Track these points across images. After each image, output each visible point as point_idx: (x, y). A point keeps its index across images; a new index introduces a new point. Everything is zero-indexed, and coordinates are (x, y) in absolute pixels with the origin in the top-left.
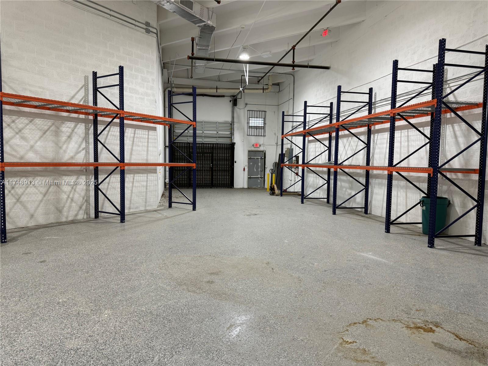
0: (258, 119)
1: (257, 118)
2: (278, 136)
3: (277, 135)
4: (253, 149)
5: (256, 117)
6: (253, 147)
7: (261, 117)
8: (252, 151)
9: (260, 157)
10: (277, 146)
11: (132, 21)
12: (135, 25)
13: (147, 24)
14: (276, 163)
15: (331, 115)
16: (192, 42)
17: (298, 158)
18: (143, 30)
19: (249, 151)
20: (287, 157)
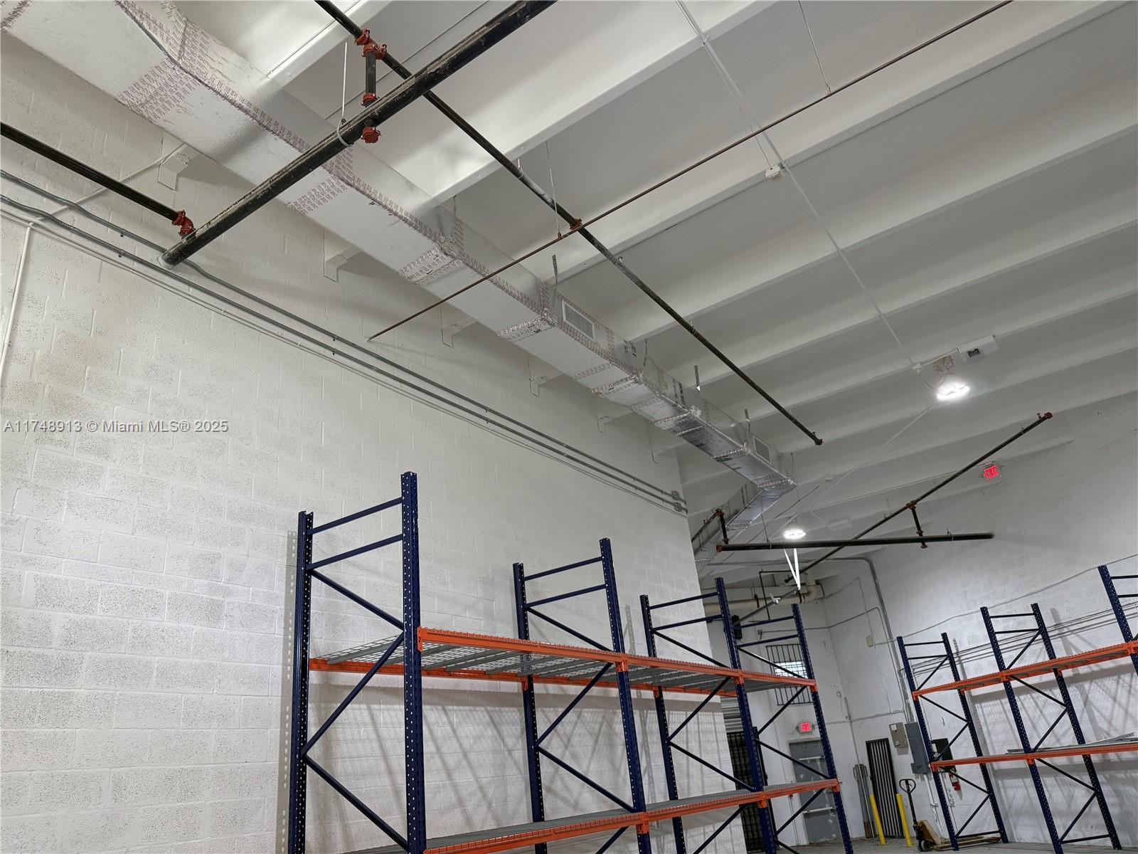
0: (794, 663)
1: (791, 661)
2: (845, 699)
3: (843, 696)
4: (798, 737)
5: (788, 660)
6: (797, 732)
7: (798, 658)
8: (798, 744)
9: (820, 757)
10: (851, 722)
11: (659, 494)
12: (663, 500)
13: (675, 495)
14: (862, 767)
15: (1042, 630)
16: (717, 518)
17: (943, 745)
18: (672, 508)
19: (791, 745)
20: (901, 747)
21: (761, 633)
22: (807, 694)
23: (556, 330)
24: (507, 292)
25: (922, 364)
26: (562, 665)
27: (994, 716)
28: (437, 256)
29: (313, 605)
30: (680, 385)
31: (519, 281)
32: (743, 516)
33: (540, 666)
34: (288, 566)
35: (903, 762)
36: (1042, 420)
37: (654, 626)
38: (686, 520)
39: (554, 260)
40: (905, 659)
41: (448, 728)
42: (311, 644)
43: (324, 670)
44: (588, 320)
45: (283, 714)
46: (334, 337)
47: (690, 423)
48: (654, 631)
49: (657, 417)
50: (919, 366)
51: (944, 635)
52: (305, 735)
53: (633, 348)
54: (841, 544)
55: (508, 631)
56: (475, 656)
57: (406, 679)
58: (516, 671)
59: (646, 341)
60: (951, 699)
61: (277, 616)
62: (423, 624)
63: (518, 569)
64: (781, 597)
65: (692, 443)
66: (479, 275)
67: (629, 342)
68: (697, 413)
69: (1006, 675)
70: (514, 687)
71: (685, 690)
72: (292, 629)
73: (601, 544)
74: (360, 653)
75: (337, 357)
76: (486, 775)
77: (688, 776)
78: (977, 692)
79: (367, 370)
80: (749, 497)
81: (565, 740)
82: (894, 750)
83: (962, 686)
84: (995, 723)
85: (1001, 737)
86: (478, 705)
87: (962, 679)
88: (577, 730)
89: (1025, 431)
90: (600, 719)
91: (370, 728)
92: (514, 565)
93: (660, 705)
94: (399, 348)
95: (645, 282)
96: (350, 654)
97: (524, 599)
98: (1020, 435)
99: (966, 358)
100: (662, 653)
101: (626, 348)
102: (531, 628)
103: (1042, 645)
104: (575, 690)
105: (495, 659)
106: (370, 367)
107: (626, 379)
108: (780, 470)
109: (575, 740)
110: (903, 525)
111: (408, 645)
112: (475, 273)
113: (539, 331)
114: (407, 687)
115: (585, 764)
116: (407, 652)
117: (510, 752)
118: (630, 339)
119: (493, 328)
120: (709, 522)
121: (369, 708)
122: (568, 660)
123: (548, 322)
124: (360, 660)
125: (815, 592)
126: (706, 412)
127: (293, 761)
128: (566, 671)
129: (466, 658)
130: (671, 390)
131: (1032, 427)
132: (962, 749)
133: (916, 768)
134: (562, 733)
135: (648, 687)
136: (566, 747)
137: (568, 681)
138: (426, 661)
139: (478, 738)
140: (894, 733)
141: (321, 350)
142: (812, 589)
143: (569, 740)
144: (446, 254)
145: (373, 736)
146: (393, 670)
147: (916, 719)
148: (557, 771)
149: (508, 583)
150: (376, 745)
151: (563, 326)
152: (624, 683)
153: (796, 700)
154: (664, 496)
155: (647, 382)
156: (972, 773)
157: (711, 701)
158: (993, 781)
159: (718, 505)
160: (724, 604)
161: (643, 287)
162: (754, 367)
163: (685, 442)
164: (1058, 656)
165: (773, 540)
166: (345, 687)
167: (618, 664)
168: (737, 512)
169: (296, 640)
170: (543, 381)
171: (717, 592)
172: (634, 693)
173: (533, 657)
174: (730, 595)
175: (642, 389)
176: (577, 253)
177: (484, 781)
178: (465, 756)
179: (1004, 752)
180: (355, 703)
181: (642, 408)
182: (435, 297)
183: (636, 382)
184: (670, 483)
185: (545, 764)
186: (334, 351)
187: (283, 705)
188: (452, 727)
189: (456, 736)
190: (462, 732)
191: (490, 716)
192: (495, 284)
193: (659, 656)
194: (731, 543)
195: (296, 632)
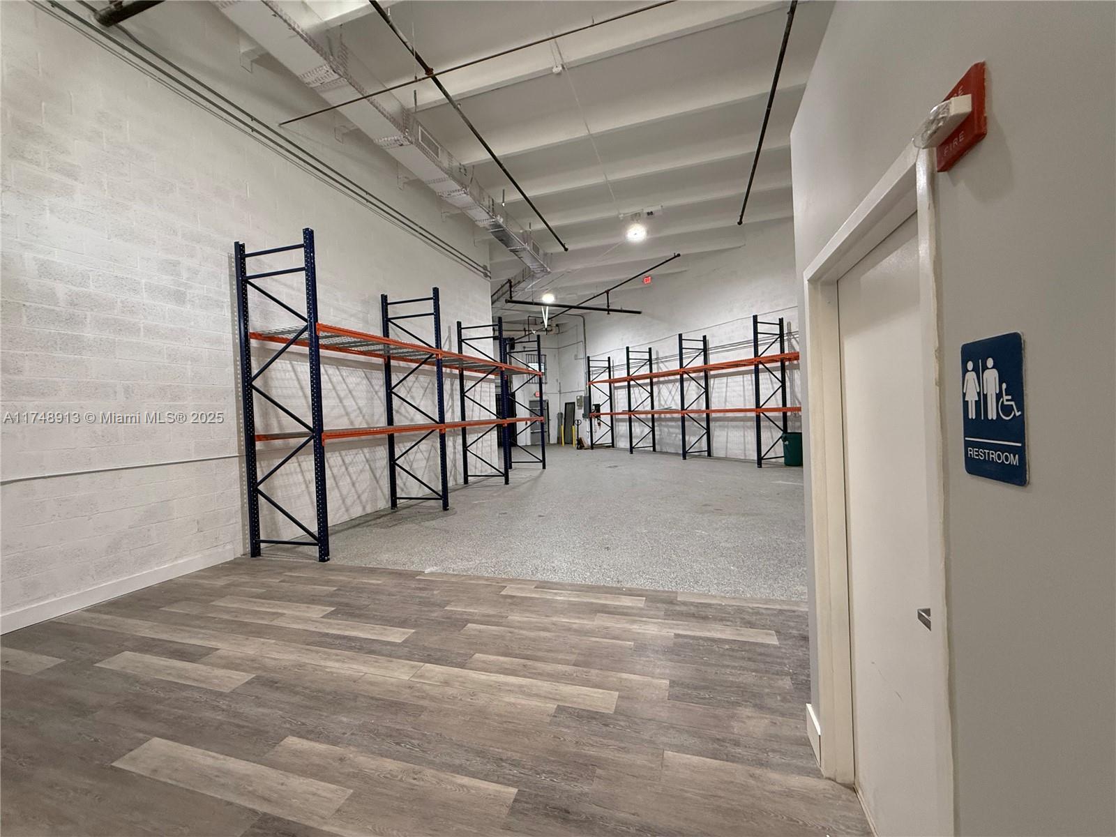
0: (534, 363)
3: (559, 382)
5: (532, 362)
6: (529, 396)
7: (536, 361)
10: (560, 393)
11: (475, 266)
12: (478, 270)
13: (485, 268)
14: (562, 414)
15: (650, 360)
16: (508, 284)
17: (598, 407)
18: (482, 274)
19: (530, 402)
20: (580, 406)
21: (524, 348)
22: (537, 379)
23: (413, 146)
24: (380, 111)
25: (624, 214)
26: (407, 352)
27: (621, 396)
28: (328, 71)
29: (249, 301)
30: (493, 200)
31: (389, 104)
32: (522, 285)
33: (395, 351)
34: (231, 276)
35: (579, 413)
36: (675, 257)
37: (463, 338)
38: (489, 284)
39: (415, 94)
40: (589, 367)
41: (340, 378)
42: (250, 324)
43: (259, 339)
44: (436, 144)
45: (235, 361)
46: (253, 119)
47: (497, 225)
48: (463, 341)
49: (477, 218)
50: (622, 215)
51: (609, 358)
52: (251, 373)
53: (465, 170)
54: (571, 307)
55: (378, 332)
56: (355, 342)
57: (310, 349)
58: (381, 352)
59: (474, 166)
60: (605, 387)
61: (225, 305)
62: (320, 322)
63: (384, 298)
64: (537, 331)
65: (497, 238)
66: (359, 94)
67: (464, 166)
68: (501, 220)
69: (629, 378)
70: (380, 361)
71: (476, 371)
72: (236, 314)
73: (434, 290)
74: (283, 333)
75: (255, 134)
76: (362, 403)
77: (473, 411)
78: (617, 385)
79: (279, 148)
80: (527, 275)
81: (408, 389)
82: (576, 407)
83: (611, 382)
84: (621, 398)
85: (621, 405)
86: (359, 368)
87: (612, 378)
88: (415, 385)
89: (667, 261)
90: (428, 381)
91: (292, 374)
92: (382, 295)
93: (462, 377)
94: (303, 136)
95: (474, 126)
96: (276, 333)
97: (387, 315)
98: (665, 262)
99: (646, 215)
100: (465, 352)
101: (460, 169)
102: (390, 331)
103: (648, 367)
104: (414, 365)
105: (367, 345)
106: (281, 146)
107: (459, 191)
108: (544, 262)
109: (413, 390)
110: (601, 302)
111: (311, 332)
112: (356, 91)
113: (402, 145)
114: (311, 354)
115: (418, 402)
116: (310, 335)
117: (376, 392)
118: (464, 163)
119: (370, 136)
120: (504, 285)
121: (291, 363)
122: (410, 350)
123: (408, 140)
124: (284, 336)
125: (555, 330)
126: (506, 220)
127: (244, 387)
128: (410, 356)
129: (349, 343)
130: (486, 202)
131: (670, 260)
132: (605, 409)
133: (584, 416)
134: (406, 386)
135: (456, 368)
136: (408, 393)
137: (411, 361)
138: (321, 342)
139: (358, 384)
140: (578, 400)
141: (242, 126)
142: (554, 328)
143: (410, 390)
144: (335, 72)
145: (294, 377)
146: (302, 343)
147: (588, 395)
148: (402, 403)
149: (378, 304)
150: (296, 383)
151: (419, 145)
152: (439, 364)
153: (531, 381)
154: (478, 268)
155: (471, 194)
156: (606, 419)
157: (488, 377)
158: (614, 422)
159: (510, 277)
160: (500, 331)
161: (473, 129)
162: (536, 198)
163: (493, 237)
164: (653, 372)
165: (535, 301)
166: (274, 350)
167: (437, 355)
168: (519, 282)
169: (239, 321)
170: (406, 180)
171: (498, 323)
172: (444, 369)
173: (392, 347)
174: (504, 326)
175: (468, 199)
176: (429, 95)
177: (360, 405)
178: (350, 392)
179: (621, 411)
180: (282, 359)
181: (469, 211)
182: (327, 103)
183: (465, 193)
184: (483, 260)
185: (395, 401)
186: (253, 130)
187: (235, 356)
188: (342, 377)
189: (345, 382)
190: (348, 381)
191: (366, 375)
192: (371, 103)
193: (464, 354)
194: (514, 299)
195: (239, 316)
